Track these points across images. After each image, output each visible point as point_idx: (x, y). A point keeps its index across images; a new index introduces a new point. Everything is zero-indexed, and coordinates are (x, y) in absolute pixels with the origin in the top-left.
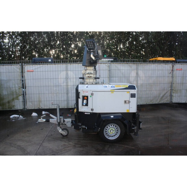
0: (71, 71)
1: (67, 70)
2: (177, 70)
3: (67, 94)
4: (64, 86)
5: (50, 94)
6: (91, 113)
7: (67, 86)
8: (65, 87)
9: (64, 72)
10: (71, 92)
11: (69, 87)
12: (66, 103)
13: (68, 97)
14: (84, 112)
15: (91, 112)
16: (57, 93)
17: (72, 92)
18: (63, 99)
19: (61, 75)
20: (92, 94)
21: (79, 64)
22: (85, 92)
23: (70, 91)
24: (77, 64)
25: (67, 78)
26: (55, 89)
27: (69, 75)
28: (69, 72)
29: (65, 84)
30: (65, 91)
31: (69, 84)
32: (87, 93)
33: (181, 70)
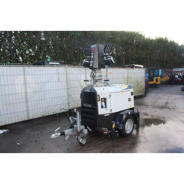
0: (29, 75)
1: (24, 74)
2: (109, 73)
3: (27, 102)
4: (22, 94)
5: (4, 106)
6: (110, 114)
7: (26, 93)
8: (24, 94)
9: (21, 76)
10: (30, 100)
11: (29, 94)
12: (26, 113)
13: (27, 107)
14: (104, 114)
15: (110, 112)
16: (15, 103)
17: (32, 100)
18: (22, 110)
19: (18, 81)
20: (110, 96)
21: (38, 67)
22: (103, 94)
23: (30, 98)
24: (36, 67)
25: (25, 84)
26: (11, 98)
27: (28, 80)
28: (27, 77)
29: (23, 91)
30: (24, 100)
31: (29, 90)
32: (106, 95)
33: (111, 73)
